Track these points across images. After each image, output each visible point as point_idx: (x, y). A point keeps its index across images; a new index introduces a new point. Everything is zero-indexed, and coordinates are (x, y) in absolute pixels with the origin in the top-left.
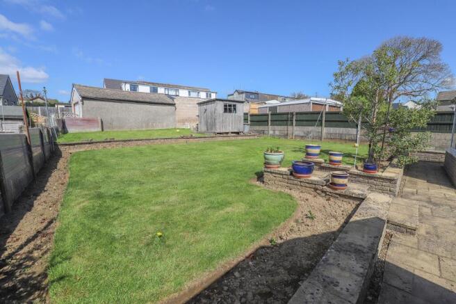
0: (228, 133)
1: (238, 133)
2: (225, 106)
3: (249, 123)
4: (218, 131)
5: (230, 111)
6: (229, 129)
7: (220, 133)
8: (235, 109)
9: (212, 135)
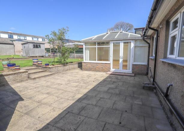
0: (37, 56)
1: (43, 56)
2: (34, 45)
3: (51, 52)
4: (31, 56)
5: (37, 47)
6: (37, 55)
7: (32, 57)
8: (40, 47)
9: (28, 57)
